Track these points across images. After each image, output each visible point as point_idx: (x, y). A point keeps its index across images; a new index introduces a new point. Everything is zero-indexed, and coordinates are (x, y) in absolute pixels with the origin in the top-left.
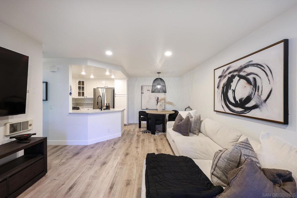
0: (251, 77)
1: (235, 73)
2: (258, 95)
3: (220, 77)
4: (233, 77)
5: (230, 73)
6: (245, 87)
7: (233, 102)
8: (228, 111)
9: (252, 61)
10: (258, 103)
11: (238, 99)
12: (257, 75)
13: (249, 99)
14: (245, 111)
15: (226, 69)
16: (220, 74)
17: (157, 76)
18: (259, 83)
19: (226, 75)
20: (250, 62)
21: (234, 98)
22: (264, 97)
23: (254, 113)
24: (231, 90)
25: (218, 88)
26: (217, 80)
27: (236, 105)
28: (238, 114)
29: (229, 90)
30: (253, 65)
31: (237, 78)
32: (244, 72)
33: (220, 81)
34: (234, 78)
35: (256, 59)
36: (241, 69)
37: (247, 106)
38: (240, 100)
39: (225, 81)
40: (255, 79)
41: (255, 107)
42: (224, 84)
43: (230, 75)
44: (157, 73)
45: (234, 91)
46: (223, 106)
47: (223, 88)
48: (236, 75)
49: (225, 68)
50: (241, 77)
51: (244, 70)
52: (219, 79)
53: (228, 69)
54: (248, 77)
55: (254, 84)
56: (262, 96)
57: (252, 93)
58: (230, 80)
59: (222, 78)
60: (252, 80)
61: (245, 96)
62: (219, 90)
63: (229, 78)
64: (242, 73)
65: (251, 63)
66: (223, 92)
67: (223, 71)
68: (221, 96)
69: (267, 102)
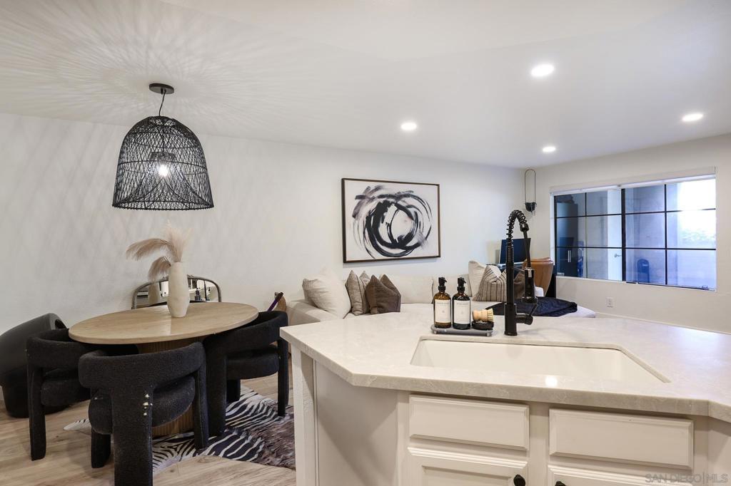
0: (412, 211)
1: (391, 200)
2: (420, 231)
3: (359, 197)
4: (387, 204)
5: (381, 196)
6: (406, 221)
7: (389, 241)
8: (379, 256)
10: (420, 241)
11: (395, 237)
12: (418, 209)
13: (410, 236)
14: (406, 251)
15: (372, 188)
16: (361, 193)
18: (420, 219)
19: (373, 199)
20: (410, 191)
21: (391, 236)
22: (425, 234)
23: (416, 253)
24: (384, 223)
25: (354, 216)
26: (351, 204)
27: (394, 245)
28: (398, 258)
29: (381, 224)
30: (414, 197)
31: (393, 209)
32: (404, 201)
33: (359, 205)
34: (389, 206)
35: (417, 190)
36: (399, 197)
37: (408, 245)
38: (400, 238)
39: (372, 206)
40: (416, 213)
41: (417, 245)
42: (370, 212)
43: (382, 200)
45: (389, 226)
46: (367, 250)
47: (368, 218)
48: (392, 203)
49: (373, 185)
50: (400, 207)
51: (403, 199)
52: (358, 201)
53: (377, 189)
54: (409, 209)
55: (415, 218)
56: (423, 233)
57: (413, 230)
58: (382, 209)
59: (366, 201)
60: (413, 214)
61: (405, 233)
62: (357, 222)
63: (379, 203)
64: (400, 203)
65: (412, 193)
66: (367, 225)
67: (368, 188)
68: (364, 233)
69: (428, 239)
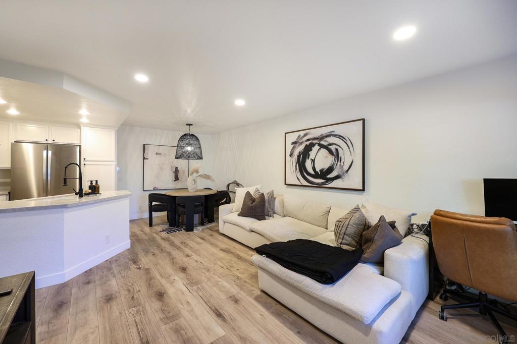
0: (333, 148)
1: (315, 142)
2: (340, 165)
3: (294, 143)
4: (312, 145)
5: (308, 140)
6: (327, 157)
7: (313, 173)
8: (305, 183)
9: (334, 132)
10: (340, 173)
11: (318, 170)
12: (339, 146)
13: (330, 169)
14: (327, 182)
15: (302, 135)
16: (295, 140)
17: (186, 130)
18: (341, 154)
19: (303, 142)
20: (332, 132)
21: (314, 169)
22: (346, 168)
23: (335, 184)
24: (310, 159)
25: (290, 156)
26: (290, 147)
27: (316, 176)
28: (319, 186)
29: (307, 160)
30: (335, 136)
31: (317, 147)
32: (326, 141)
33: (294, 148)
34: (313, 147)
35: (338, 130)
36: (322, 138)
37: (329, 176)
38: (321, 171)
39: (301, 148)
40: (337, 150)
41: (337, 177)
42: (300, 152)
43: (308, 143)
44: (187, 125)
45: (313, 161)
46: (298, 178)
47: (299, 156)
48: (316, 143)
49: (302, 133)
50: (322, 146)
51: (325, 139)
52: (293, 145)
53: (305, 135)
54: (330, 147)
55: (337, 155)
56: (344, 167)
57: (334, 164)
58: (308, 149)
59: (298, 145)
60: (334, 150)
61: (326, 166)
62: (292, 159)
63: (306, 145)
64: (322, 142)
65: (333, 133)
66: (298, 161)
67: (299, 136)
68: (296, 166)
69: (348, 172)
